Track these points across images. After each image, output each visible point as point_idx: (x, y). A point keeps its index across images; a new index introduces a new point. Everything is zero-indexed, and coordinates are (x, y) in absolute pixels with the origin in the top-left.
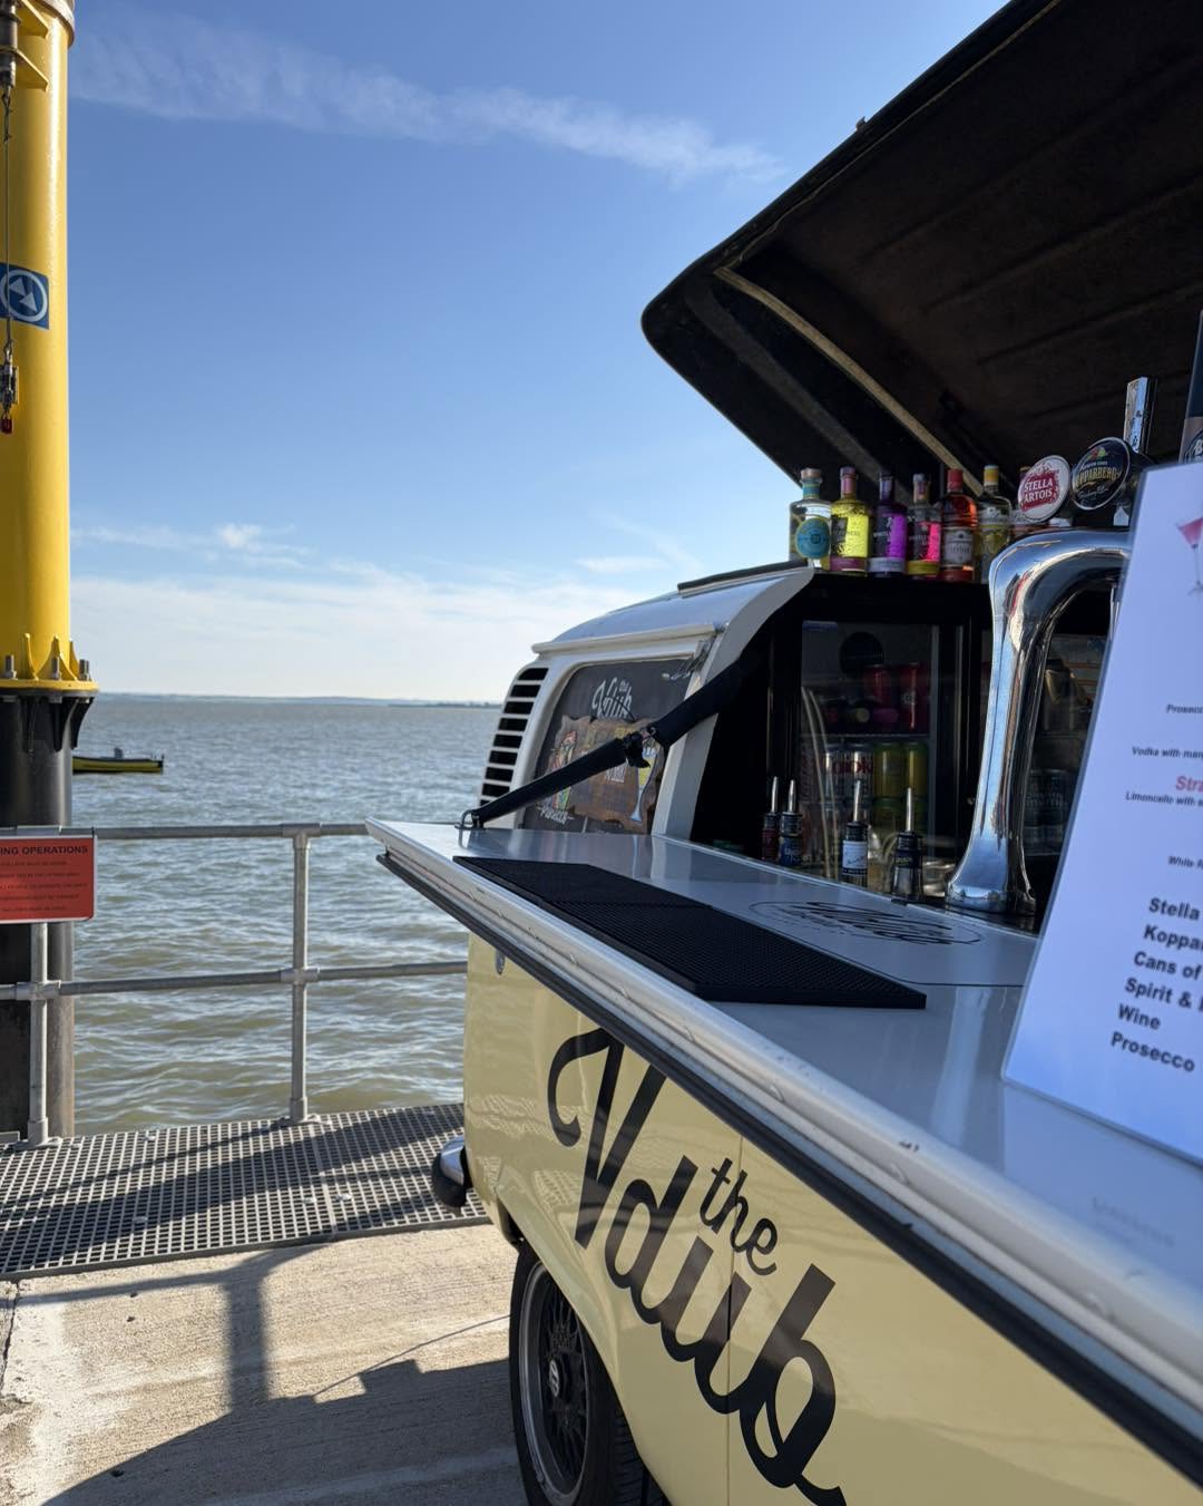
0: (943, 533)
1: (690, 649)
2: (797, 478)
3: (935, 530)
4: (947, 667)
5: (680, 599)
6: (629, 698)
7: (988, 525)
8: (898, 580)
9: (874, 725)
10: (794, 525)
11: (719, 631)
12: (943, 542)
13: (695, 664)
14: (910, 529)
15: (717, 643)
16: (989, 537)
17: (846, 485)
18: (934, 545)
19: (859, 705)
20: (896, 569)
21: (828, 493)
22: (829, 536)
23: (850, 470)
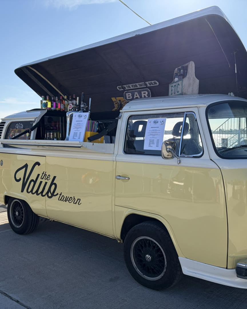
0: (60, 104)
1: (33, 120)
2: (41, 97)
3: (59, 104)
4: (62, 122)
5: (26, 113)
6: (22, 126)
7: (66, 104)
8: (55, 110)
9: (53, 129)
10: (41, 103)
11: (37, 118)
12: (60, 106)
13: (34, 122)
14: (56, 104)
15: (37, 119)
16: (66, 105)
17: (48, 98)
18: (59, 106)
19: (51, 127)
20: (55, 109)
21: (45, 99)
22: (46, 105)
23: (48, 96)
